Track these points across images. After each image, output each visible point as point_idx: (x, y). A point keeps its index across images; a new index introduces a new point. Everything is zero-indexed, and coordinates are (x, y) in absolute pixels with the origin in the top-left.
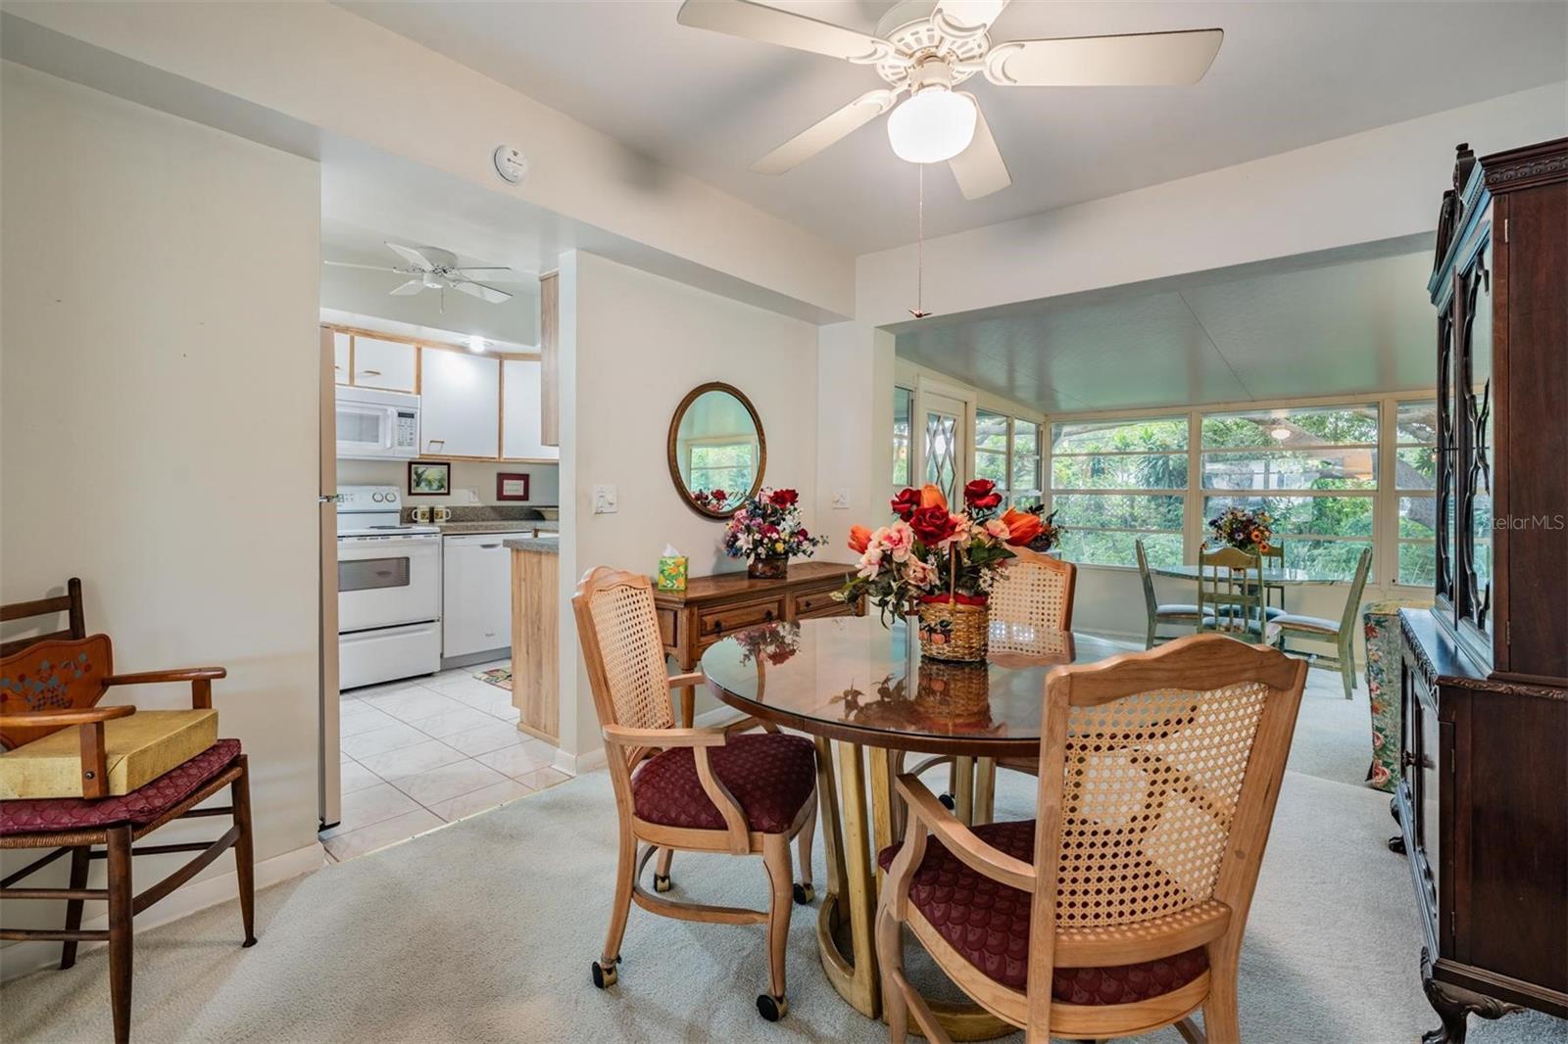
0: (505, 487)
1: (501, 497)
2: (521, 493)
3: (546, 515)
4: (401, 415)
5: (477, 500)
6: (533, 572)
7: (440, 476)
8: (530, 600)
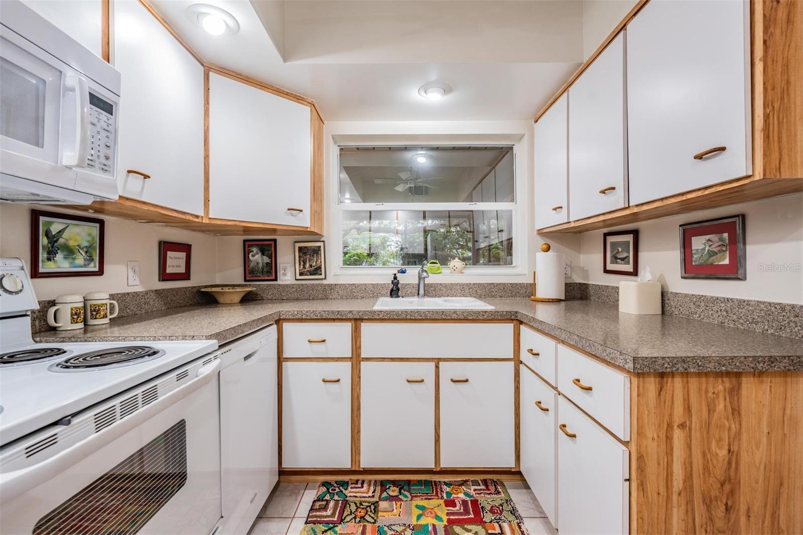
0: (169, 262)
1: (164, 276)
2: (183, 268)
4: (93, 100)
5: (138, 282)
6: (711, 410)
7: (88, 241)
8: (701, 461)
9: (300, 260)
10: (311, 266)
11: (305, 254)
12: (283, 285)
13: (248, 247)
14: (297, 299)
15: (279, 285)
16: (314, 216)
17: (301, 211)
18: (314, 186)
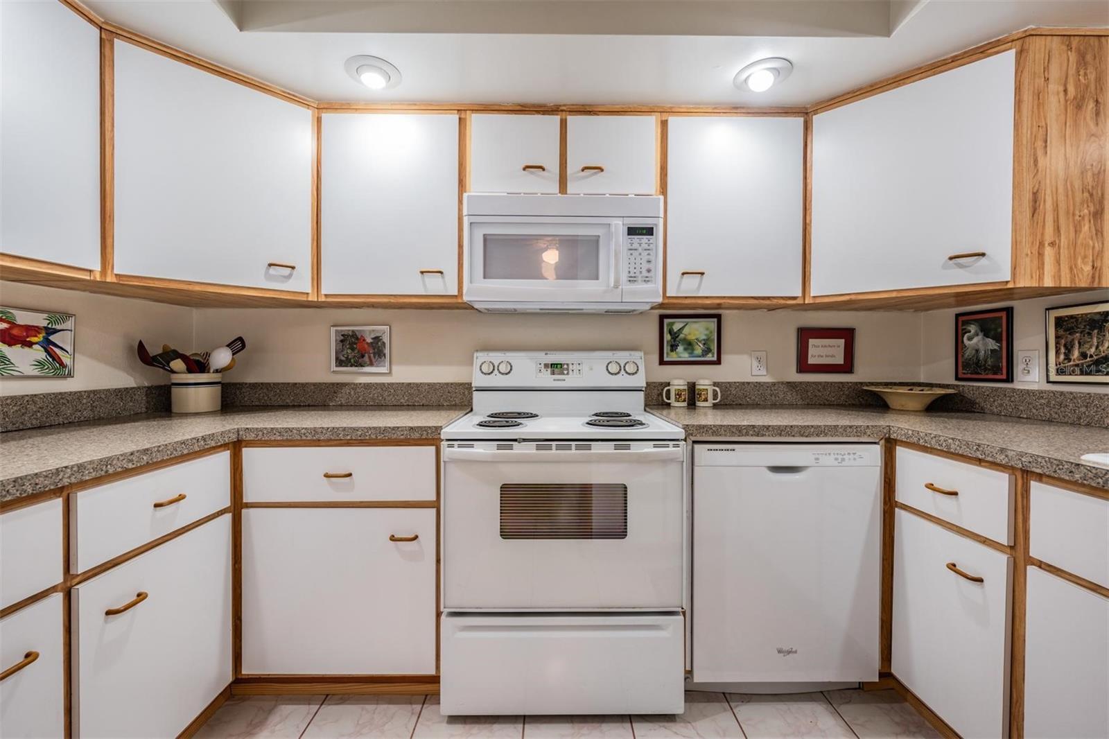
0: (811, 351)
1: (803, 366)
2: (839, 360)
3: (892, 402)
4: (632, 231)
5: (763, 372)
7: (706, 335)
9: (1057, 343)
10: (1084, 355)
11: (1071, 331)
12: (1022, 391)
13: (963, 325)
14: (1050, 421)
15: (1014, 390)
16: (1041, 255)
17: (983, 255)
18: (1035, 194)
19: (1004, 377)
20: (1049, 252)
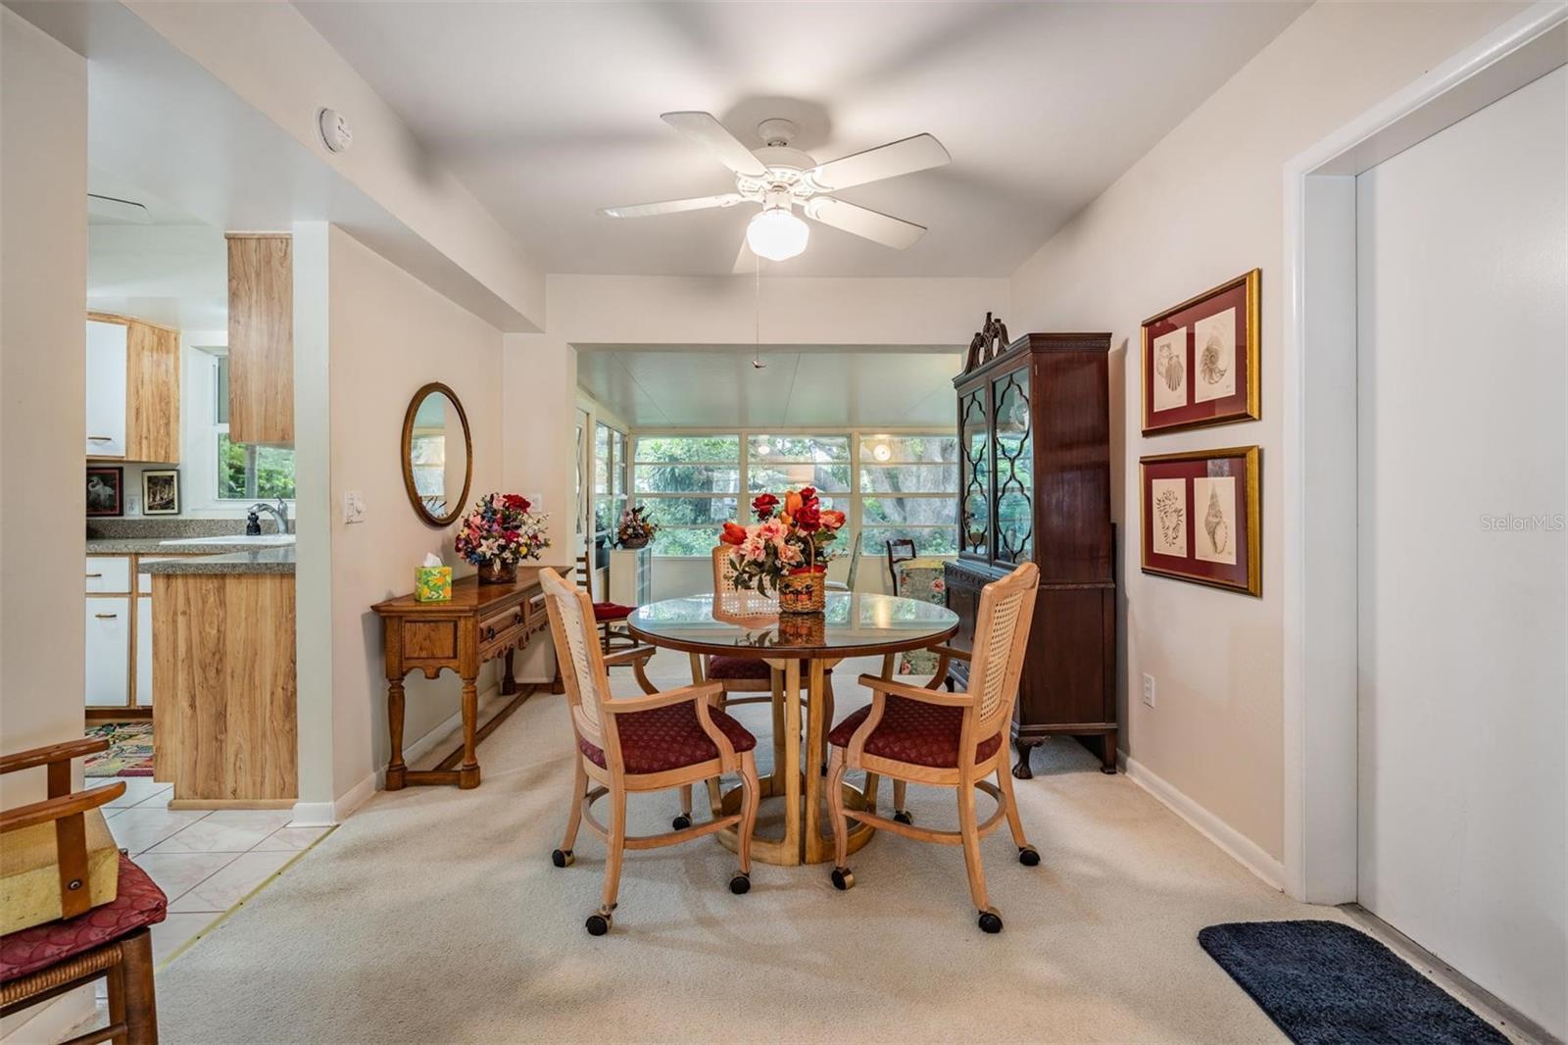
6: (204, 602)
8: (198, 639)
9: (149, 492)
10: (162, 499)
11: (155, 484)
12: (129, 520)
14: (145, 537)
15: (124, 521)
16: (140, 443)
17: (109, 439)
18: (137, 409)
19: (118, 512)
20: (144, 442)
